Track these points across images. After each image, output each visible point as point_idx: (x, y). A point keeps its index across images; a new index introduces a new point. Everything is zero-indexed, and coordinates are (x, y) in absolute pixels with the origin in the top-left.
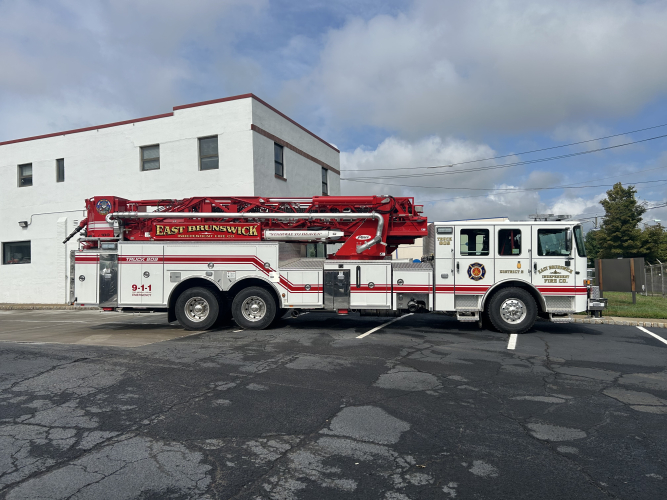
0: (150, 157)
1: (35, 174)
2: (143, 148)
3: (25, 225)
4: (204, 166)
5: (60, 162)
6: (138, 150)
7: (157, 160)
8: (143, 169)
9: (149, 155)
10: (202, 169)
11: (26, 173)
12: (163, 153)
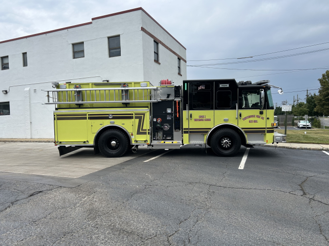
0: (78, 50)
1: (10, 61)
2: (73, 45)
3: (6, 92)
4: (111, 55)
5: (24, 54)
6: (71, 46)
7: (83, 51)
8: (74, 58)
9: (77, 49)
10: (110, 57)
11: (5, 61)
12: (86, 48)
